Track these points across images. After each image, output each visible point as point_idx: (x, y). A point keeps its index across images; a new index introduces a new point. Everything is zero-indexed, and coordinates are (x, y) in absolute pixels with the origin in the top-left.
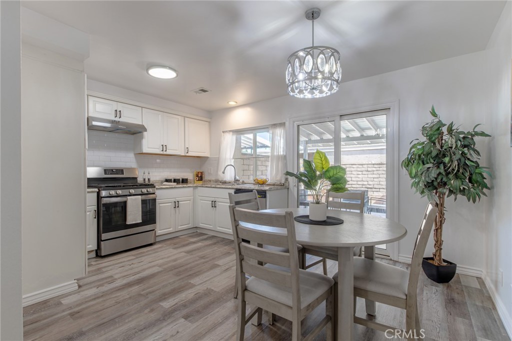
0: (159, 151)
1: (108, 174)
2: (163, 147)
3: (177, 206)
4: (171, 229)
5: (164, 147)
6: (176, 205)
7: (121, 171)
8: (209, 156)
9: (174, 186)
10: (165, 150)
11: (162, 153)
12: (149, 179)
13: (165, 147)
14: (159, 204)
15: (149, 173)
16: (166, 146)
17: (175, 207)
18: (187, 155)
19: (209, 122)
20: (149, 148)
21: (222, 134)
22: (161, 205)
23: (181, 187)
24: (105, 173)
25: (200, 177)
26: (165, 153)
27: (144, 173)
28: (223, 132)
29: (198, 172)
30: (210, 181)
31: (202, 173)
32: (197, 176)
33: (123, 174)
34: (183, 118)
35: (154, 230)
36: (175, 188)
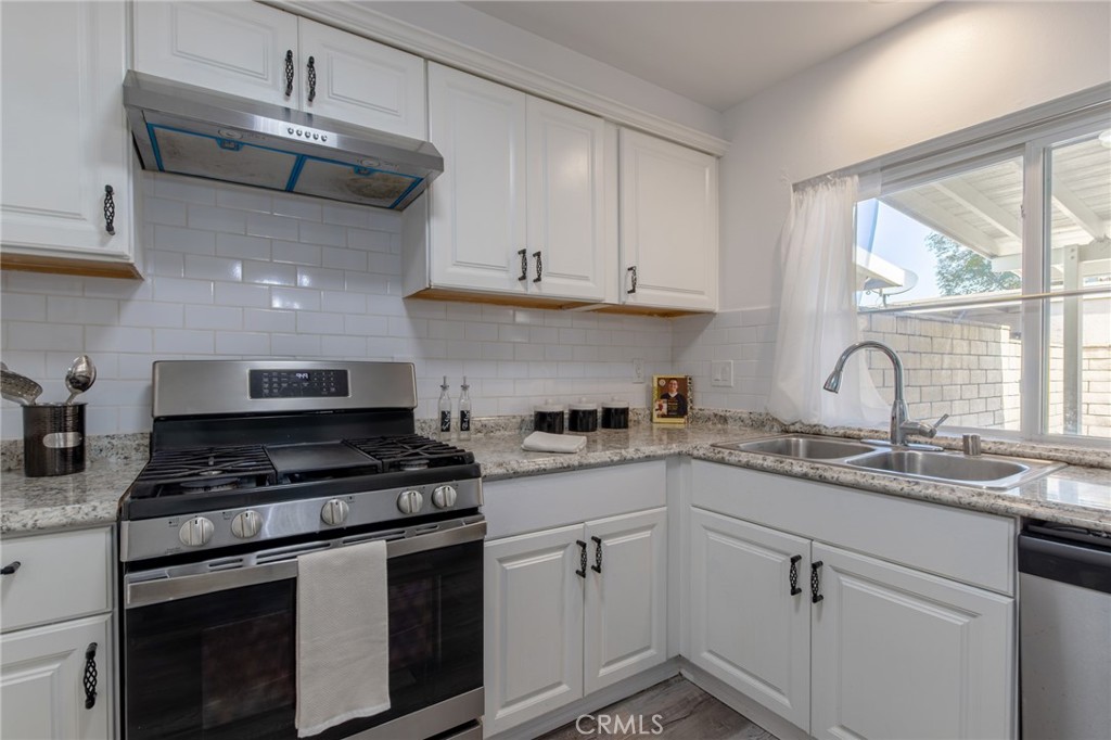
0: (503, 282)
1: (271, 395)
2: (524, 259)
3: (591, 561)
4: (564, 688)
5: (530, 262)
6: (590, 559)
7: (333, 380)
8: (717, 310)
9: (574, 460)
10: (532, 274)
11: (518, 289)
12: (463, 415)
13: (532, 263)
14: (501, 561)
15: (465, 388)
16: (538, 254)
17: (582, 574)
18: (631, 300)
19: (719, 158)
20: (459, 264)
21: (793, 197)
22: (508, 566)
23: (611, 464)
24: (256, 392)
25: (676, 400)
26: (533, 290)
27: (444, 387)
28: (796, 187)
29: (669, 380)
30: (724, 419)
31: (684, 383)
32: (665, 396)
33: (343, 391)
34: (612, 129)
35: (473, 723)
36: (581, 467)
